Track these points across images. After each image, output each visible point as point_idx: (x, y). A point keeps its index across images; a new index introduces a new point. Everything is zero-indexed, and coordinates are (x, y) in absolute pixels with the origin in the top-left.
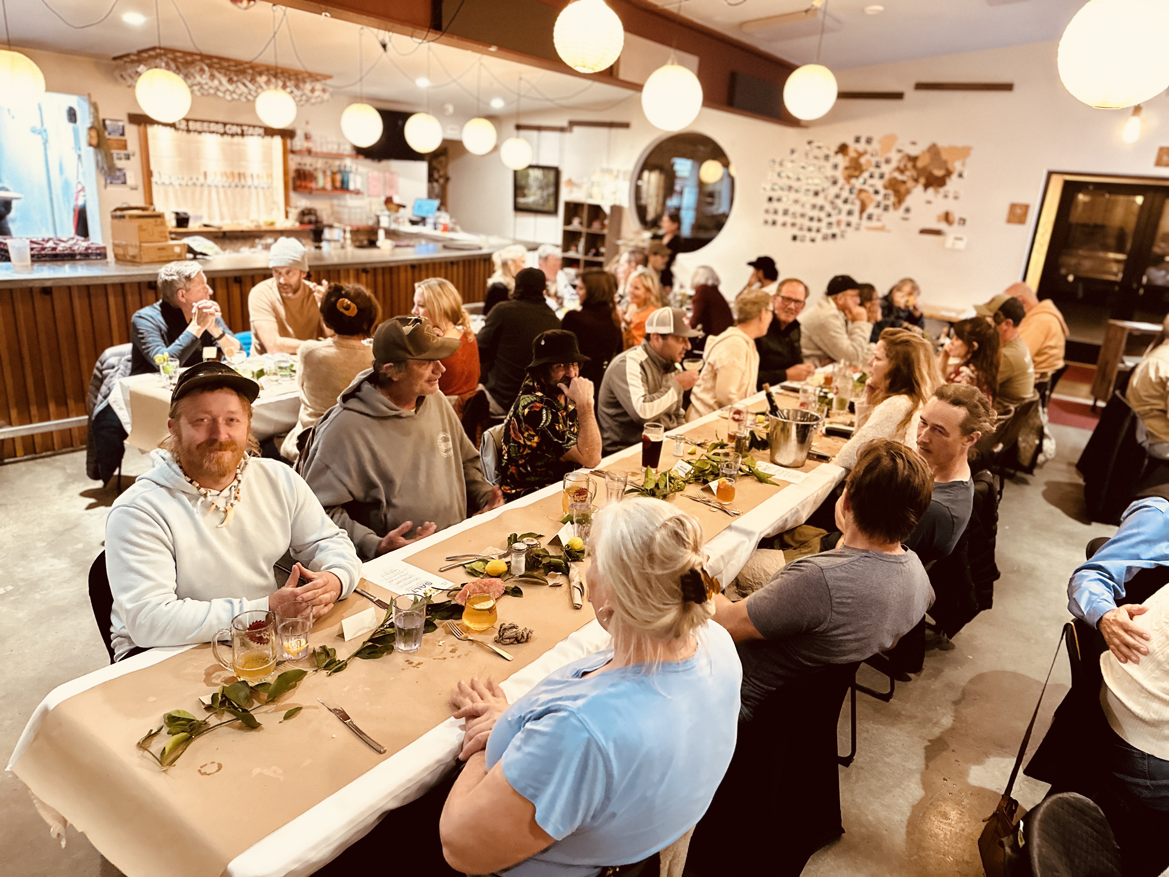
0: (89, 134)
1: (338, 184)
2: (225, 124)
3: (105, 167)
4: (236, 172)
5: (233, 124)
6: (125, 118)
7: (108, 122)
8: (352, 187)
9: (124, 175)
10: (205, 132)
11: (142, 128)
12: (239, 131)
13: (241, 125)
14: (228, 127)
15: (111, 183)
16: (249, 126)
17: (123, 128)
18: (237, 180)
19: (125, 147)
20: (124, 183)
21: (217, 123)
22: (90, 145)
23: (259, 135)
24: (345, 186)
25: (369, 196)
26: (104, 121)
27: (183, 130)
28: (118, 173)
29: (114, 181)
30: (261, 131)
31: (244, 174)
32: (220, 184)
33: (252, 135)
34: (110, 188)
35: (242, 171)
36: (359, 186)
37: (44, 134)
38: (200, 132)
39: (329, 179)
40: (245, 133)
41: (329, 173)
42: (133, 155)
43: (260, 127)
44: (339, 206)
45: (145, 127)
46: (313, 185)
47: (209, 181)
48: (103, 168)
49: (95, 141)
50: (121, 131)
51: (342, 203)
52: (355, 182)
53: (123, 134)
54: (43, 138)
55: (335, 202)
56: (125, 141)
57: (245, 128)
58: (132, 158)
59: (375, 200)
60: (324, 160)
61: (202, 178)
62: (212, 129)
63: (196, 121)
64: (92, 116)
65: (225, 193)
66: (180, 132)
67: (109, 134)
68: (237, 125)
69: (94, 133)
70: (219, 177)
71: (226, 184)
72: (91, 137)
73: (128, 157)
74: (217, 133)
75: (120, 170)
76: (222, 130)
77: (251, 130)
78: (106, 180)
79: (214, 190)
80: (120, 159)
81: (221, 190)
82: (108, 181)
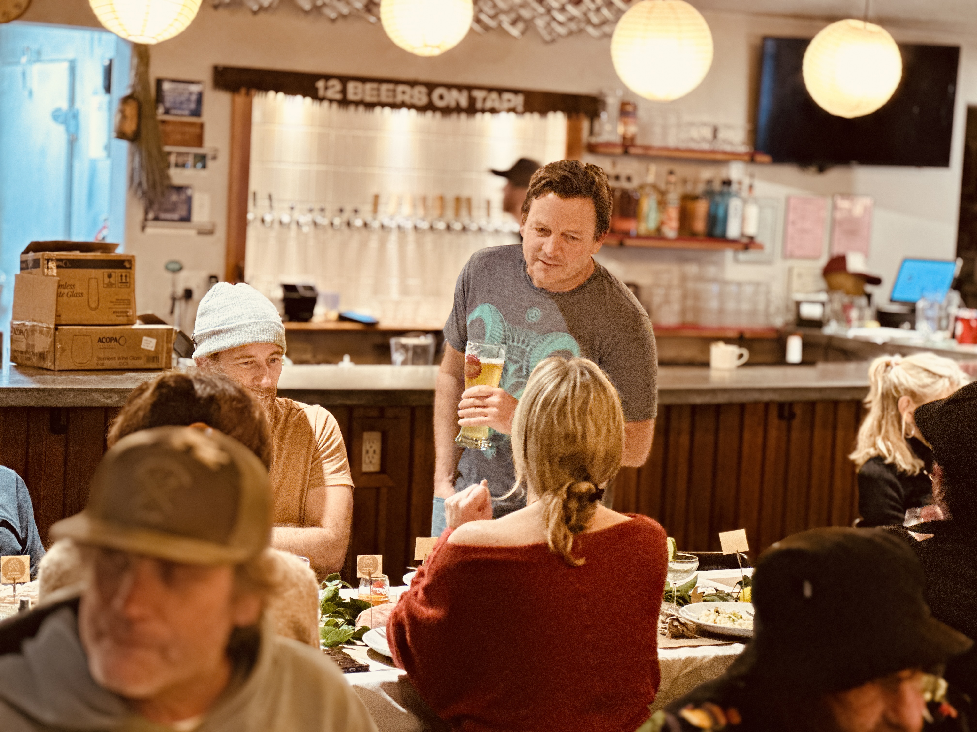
0: (122, 112)
1: (700, 225)
2: (431, 87)
3: (145, 185)
4: (450, 196)
5: (449, 87)
6: (206, 76)
7: (166, 86)
8: (733, 231)
9: (189, 200)
10: (383, 105)
11: (240, 99)
12: (464, 102)
13: (470, 88)
14: (438, 92)
15: (156, 219)
16: (490, 90)
17: (200, 96)
18: (450, 213)
19: (199, 141)
20: (187, 219)
21: (412, 84)
22: (121, 135)
23: (513, 110)
24: (718, 231)
25: (787, 256)
26: (159, 82)
27: (331, 101)
28: (174, 197)
29: (163, 216)
30: (518, 101)
31: (469, 201)
32: (409, 225)
33: (493, 111)
34: (153, 230)
35: (465, 193)
36: (751, 230)
37: (72, 122)
38: (370, 106)
39: (673, 213)
40: (479, 105)
41: (674, 198)
42: (214, 158)
43: (516, 92)
44: (700, 279)
45: (248, 94)
46: (630, 226)
47: (384, 218)
48: (140, 184)
49: (130, 127)
50: (193, 106)
51: (711, 271)
52: (743, 220)
53: (197, 112)
54: (67, 130)
55: (692, 269)
56: (202, 126)
57: (479, 95)
58: (210, 164)
59: (799, 266)
60: (665, 168)
61: (366, 209)
62: (400, 98)
63: (363, 80)
64: (133, 73)
65: (419, 244)
66: (326, 104)
67: (167, 112)
68: (460, 88)
69: (131, 110)
70: (406, 209)
71: (425, 225)
72: (124, 117)
73: (202, 160)
74: (410, 106)
75: (180, 189)
76: (423, 100)
77: (493, 100)
78: (146, 213)
79: (393, 237)
80: (182, 165)
81: (411, 237)
82: (151, 216)
